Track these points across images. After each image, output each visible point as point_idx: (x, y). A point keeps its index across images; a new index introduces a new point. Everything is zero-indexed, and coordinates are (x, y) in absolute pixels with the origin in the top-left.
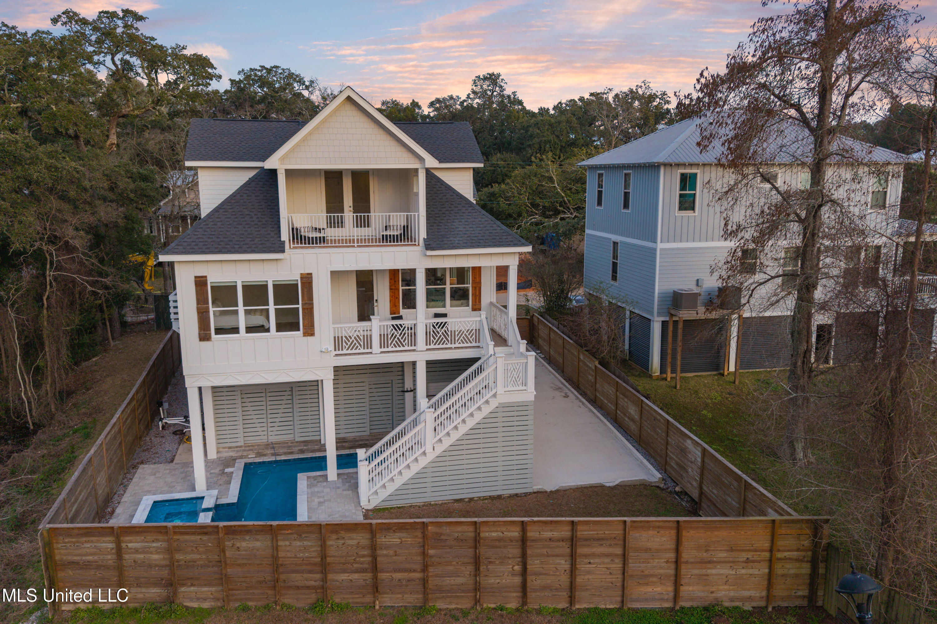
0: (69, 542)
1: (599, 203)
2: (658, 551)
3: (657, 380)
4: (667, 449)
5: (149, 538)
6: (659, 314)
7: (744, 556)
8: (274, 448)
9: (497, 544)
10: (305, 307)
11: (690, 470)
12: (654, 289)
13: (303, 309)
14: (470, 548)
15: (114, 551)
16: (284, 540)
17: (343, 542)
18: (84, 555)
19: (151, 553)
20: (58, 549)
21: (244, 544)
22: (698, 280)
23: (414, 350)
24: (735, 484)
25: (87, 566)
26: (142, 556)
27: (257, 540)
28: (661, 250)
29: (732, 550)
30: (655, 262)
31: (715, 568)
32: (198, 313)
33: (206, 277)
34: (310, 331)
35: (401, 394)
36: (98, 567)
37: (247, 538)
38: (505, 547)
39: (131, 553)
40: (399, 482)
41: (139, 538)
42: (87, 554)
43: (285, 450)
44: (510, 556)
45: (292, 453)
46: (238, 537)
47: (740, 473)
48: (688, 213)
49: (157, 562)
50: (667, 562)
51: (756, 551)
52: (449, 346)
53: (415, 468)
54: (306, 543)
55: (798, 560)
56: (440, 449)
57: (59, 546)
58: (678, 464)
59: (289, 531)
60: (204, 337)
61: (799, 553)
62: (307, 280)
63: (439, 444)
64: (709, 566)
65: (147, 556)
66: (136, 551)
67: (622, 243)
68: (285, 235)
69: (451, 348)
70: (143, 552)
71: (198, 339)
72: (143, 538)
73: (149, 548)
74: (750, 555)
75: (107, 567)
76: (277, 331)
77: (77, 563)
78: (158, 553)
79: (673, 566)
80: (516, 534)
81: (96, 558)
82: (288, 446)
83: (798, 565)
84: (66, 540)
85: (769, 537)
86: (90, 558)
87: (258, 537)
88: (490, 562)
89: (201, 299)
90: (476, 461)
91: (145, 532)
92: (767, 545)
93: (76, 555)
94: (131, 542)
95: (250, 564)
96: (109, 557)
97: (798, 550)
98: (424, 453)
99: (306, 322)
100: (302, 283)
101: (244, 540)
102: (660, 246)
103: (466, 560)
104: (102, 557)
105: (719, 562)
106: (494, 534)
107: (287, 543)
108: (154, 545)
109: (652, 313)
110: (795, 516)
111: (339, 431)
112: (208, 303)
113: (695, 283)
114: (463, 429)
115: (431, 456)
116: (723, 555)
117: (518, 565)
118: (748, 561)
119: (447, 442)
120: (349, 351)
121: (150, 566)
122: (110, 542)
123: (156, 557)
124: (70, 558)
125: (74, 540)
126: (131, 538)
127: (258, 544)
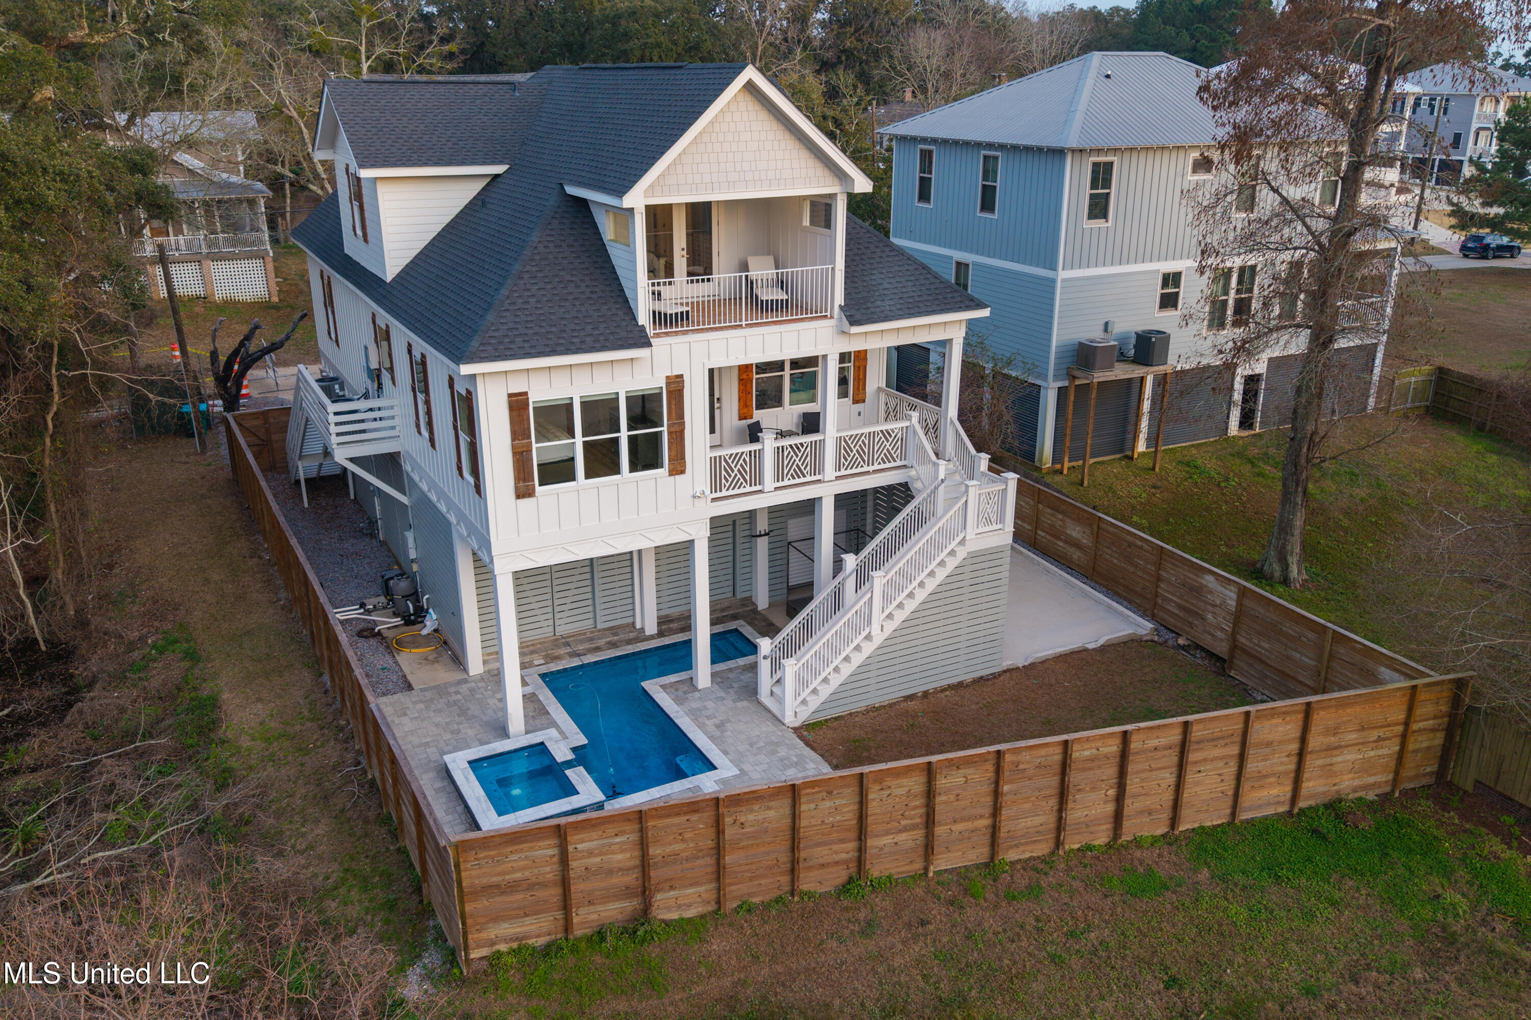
0: (484, 858)
1: (924, 195)
2: (1280, 742)
3: (1048, 473)
4: (1157, 586)
5: (611, 831)
6: (1056, 378)
7: (1374, 735)
8: (567, 644)
9: (1089, 765)
10: (673, 429)
11: (1209, 616)
12: (1049, 340)
13: (670, 433)
14: (1054, 775)
15: (555, 859)
16: (809, 802)
17: (888, 792)
18: (507, 874)
19: (614, 853)
20: (466, 870)
21: (751, 817)
22: (1107, 324)
23: (819, 481)
24: (1312, 636)
25: (512, 887)
26: (598, 859)
27: (769, 808)
28: (1063, 280)
29: (1363, 729)
30: (1053, 299)
31: (1342, 753)
32: (515, 454)
33: (526, 393)
34: (678, 468)
35: (747, 540)
36: (531, 887)
37: (756, 807)
38: (1099, 767)
39: (583, 857)
40: (836, 681)
41: (594, 835)
42: (514, 871)
43: (587, 646)
44: (1104, 778)
45: (598, 649)
46: (743, 809)
47: (1322, 621)
48: (1099, 223)
49: (621, 865)
50: (1288, 756)
51: (1389, 725)
52: (866, 469)
53: (858, 659)
54: (838, 802)
55: (1433, 730)
56: (890, 627)
57: (469, 865)
58: (1180, 607)
59: (817, 789)
60: (524, 491)
61: (1436, 721)
62: (676, 385)
63: (889, 622)
64: (1335, 752)
65: (605, 858)
66: (591, 853)
67: (974, 264)
68: (643, 318)
69: (868, 473)
70: (601, 854)
71: (513, 496)
72: (600, 833)
73: (610, 845)
74: (1381, 733)
75: (544, 885)
76: (631, 471)
77: (498, 886)
78: (623, 851)
79: (1294, 759)
80: (1115, 748)
81: (527, 874)
82: (590, 638)
83: (1431, 735)
84: (481, 856)
85: (1405, 707)
86: (518, 875)
87: (772, 804)
88: (1079, 790)
89: (519, 431)
90: (935, 638)
91: (604, 823)
92: (1402, 717)
93: (495, 875)
94: (582, 841)
95: (757, 845)
96: (548, 869)
97: (1435, 718)
98: (868, 637)
99: (674, 453)
100: (669, 392)
101: (752, 811)
102: (1063, 274)
103: (1048, 792)
104: (536, 871)
105: (1347, 746)
106: (1087, 753)
107: (813, 806)
108: (618, 840)
109: (1045, 378)
110: (1437, 677)
111: (661, 606)
112: (529, 437)
113: (1102, 327)
114: (921, 595)
115: (879, 638)
116: (1353, 736)
117: (1112, 788)
118: (1380, 739)
119: (900, 616)
120: (731, 492)
121: (610, 872)
122: (549, 847)
123: (619, 857)
124: (485, 881)
125: (493, 853)
126: (582, 836)
127: (771, 813)
